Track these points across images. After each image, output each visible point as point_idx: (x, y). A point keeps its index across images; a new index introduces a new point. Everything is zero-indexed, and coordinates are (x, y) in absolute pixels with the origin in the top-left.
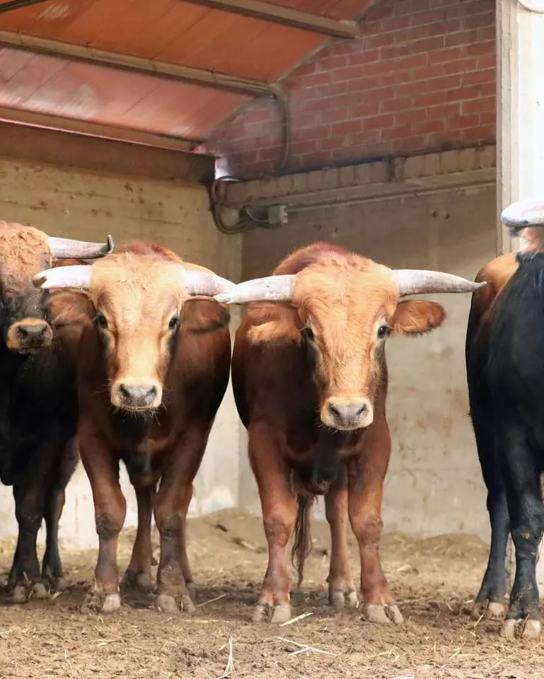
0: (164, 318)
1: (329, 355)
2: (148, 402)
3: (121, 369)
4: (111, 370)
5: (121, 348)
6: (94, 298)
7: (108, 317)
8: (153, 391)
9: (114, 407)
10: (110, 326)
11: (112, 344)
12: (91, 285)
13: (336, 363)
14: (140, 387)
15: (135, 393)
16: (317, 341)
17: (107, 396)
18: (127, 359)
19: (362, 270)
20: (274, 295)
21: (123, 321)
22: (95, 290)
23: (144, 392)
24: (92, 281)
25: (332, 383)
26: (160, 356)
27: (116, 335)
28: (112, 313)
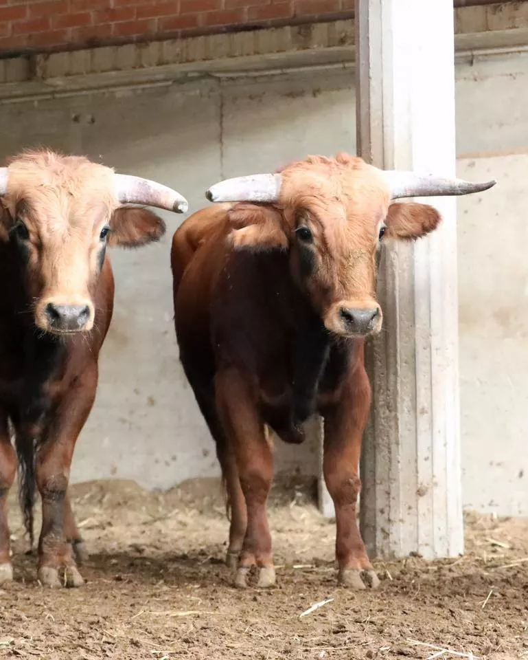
0: (95, 227)
1: (331, 257)
2: (80, 324)
3: (48, 286)
4: (34, 288)
5: (46, 263)
6: (10, 205)
7: (30, 226)
8: (86, 312)
9: (40, 331)
10: (32, 237)
11: (34, 257)
12: (7, 190)
13: (342, 264)
14: (72, 307)
15: (66, 313)
16: (316, 241)
17: (31, 316)
18: (54, 275)
19: (355, 168)
20: (259, 194)
21: (49, 230)
22: (13, 196)
23: (77, 312)
24: (8, 185)
25: (337, 286)
26: (90, 272)
27: (40, 246)
28: (35, 221)
